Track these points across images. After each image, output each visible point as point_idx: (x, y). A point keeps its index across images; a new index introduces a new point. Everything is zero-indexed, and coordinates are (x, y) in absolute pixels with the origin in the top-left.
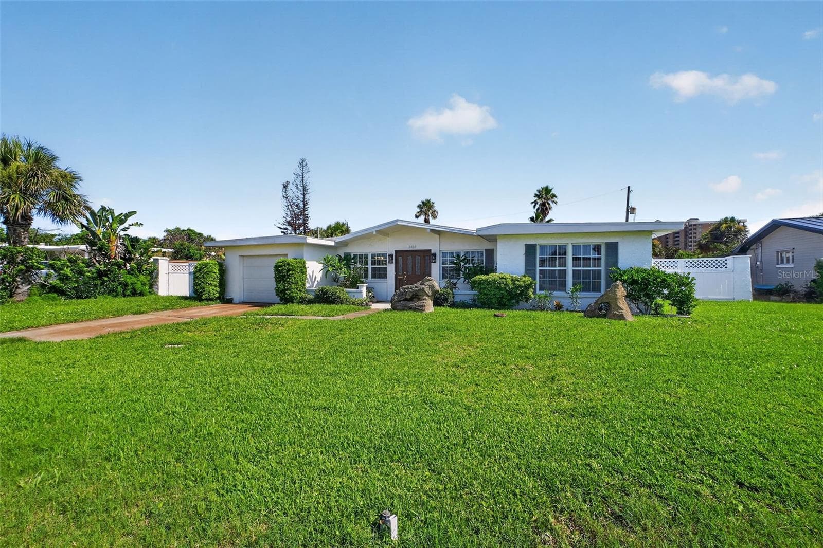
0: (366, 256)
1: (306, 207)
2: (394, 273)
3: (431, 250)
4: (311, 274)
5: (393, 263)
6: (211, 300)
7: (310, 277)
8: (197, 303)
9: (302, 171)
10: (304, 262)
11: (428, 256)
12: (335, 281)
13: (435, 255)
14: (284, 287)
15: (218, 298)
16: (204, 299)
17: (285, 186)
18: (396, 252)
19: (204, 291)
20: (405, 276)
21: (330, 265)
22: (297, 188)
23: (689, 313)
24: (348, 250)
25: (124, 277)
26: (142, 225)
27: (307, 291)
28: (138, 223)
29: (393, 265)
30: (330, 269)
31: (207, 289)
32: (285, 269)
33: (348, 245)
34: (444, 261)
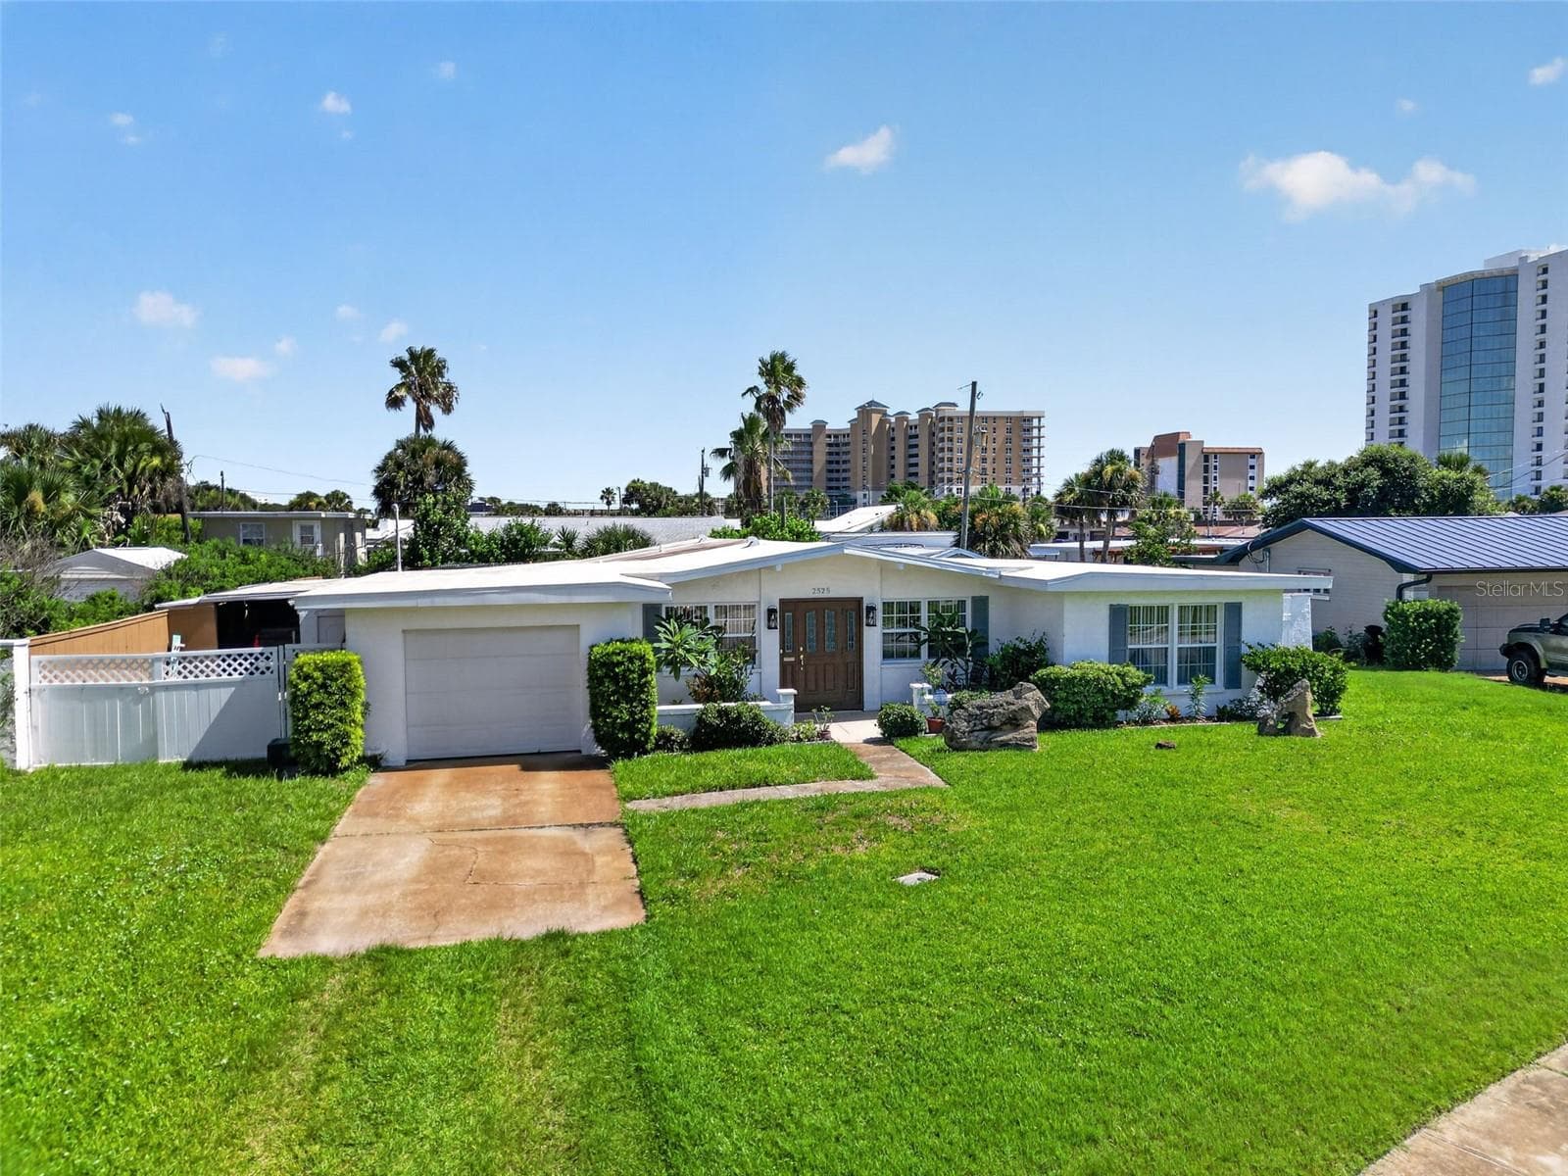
2: (776, 650)
3: (862, 598)
5: (773, 628)
11: (854, 611)
13: (871, 609)
18: (782, 602)
20: (802, 657)
23: (1339, 711)
29: (776, 633)
34: (887, 622)
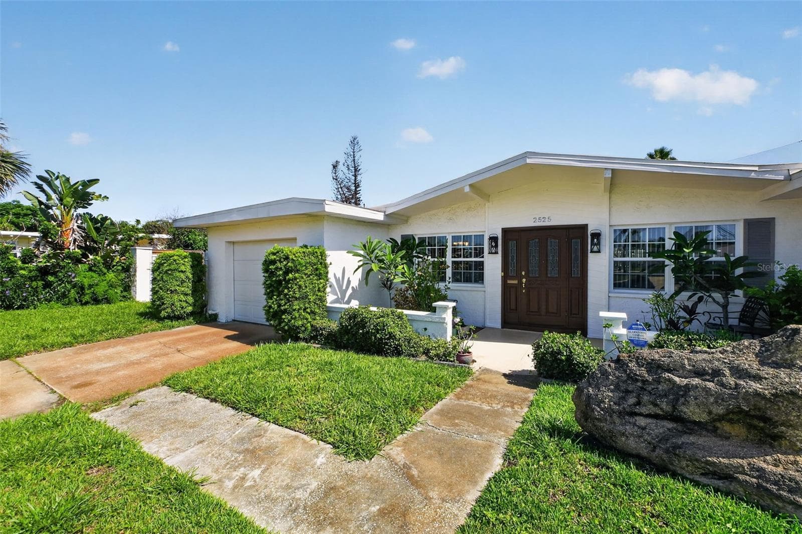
0: (442, 241)
1: (358, 189)
2: (500, 274)
3: (587, 225)
4: (339, 275)
5: (496, 253)
6: (178, 318)
7: (337, 280)
8: (155, 324)
9: (354, 150)
10: (323, 254)
11: (576, 238)
12: (385, 286)
13: (597, 236)
14: (280, 306)
15: (192, 314)
16: (165, 318)
17: (335, 167)
18: (505, 231)
19: (163, 304)
20: (524, 280)
21: (376, 257)
22: (349, 169)
24: (408, 231)
25: (82, 275)
26: (108, 198)
27: (329, 311)
28: (101, 195)
29: (498, 258)
30: (375, 267)
31: (167, 301)
32: (281, 269)
33: (410, 221)
34: (620, 249)
